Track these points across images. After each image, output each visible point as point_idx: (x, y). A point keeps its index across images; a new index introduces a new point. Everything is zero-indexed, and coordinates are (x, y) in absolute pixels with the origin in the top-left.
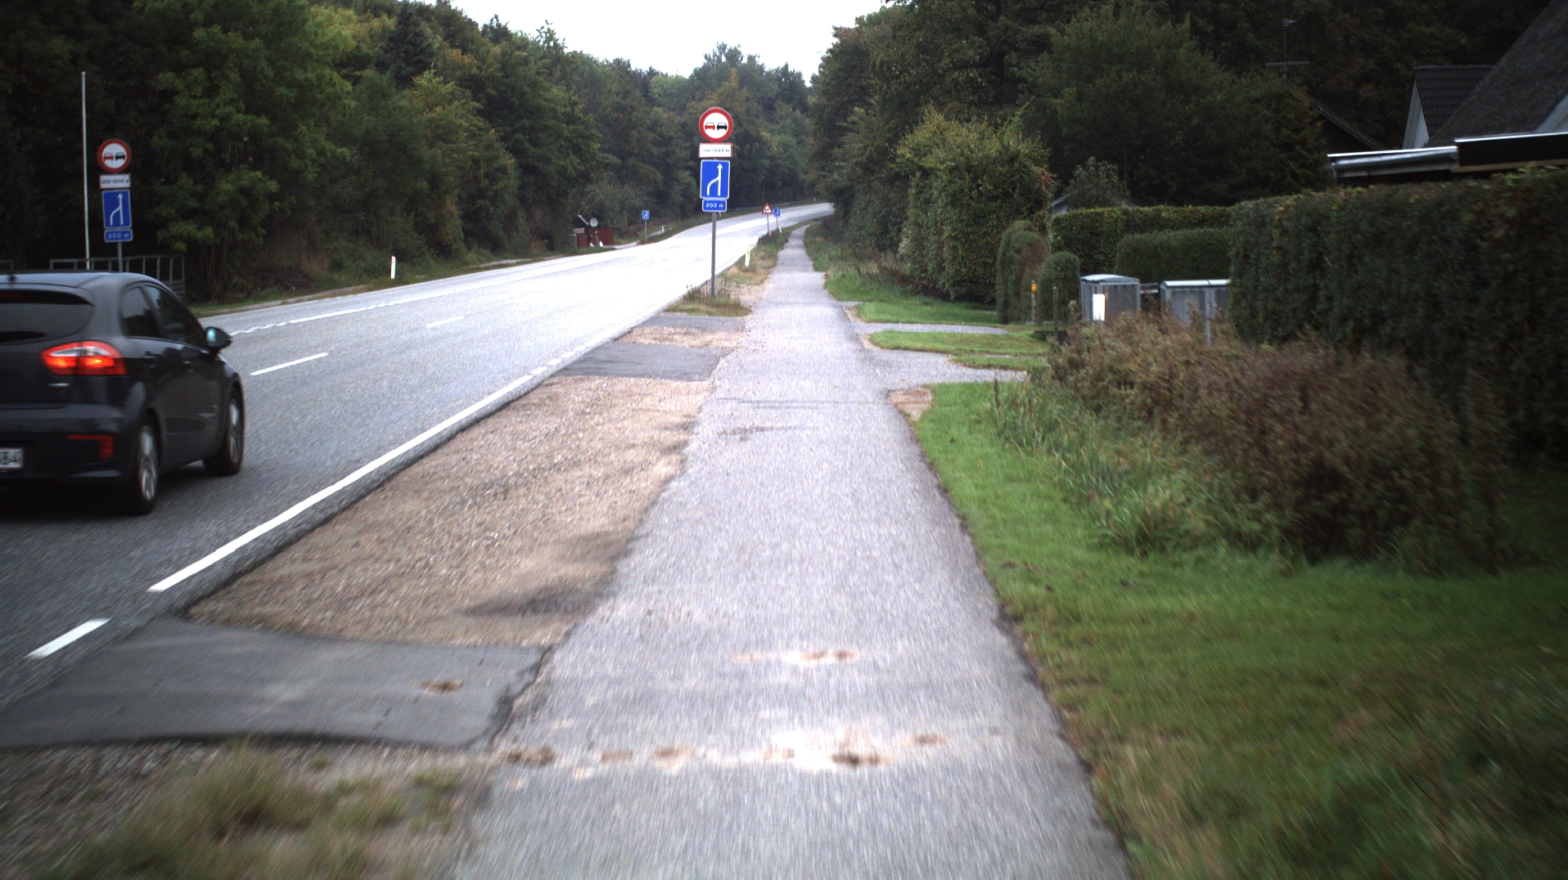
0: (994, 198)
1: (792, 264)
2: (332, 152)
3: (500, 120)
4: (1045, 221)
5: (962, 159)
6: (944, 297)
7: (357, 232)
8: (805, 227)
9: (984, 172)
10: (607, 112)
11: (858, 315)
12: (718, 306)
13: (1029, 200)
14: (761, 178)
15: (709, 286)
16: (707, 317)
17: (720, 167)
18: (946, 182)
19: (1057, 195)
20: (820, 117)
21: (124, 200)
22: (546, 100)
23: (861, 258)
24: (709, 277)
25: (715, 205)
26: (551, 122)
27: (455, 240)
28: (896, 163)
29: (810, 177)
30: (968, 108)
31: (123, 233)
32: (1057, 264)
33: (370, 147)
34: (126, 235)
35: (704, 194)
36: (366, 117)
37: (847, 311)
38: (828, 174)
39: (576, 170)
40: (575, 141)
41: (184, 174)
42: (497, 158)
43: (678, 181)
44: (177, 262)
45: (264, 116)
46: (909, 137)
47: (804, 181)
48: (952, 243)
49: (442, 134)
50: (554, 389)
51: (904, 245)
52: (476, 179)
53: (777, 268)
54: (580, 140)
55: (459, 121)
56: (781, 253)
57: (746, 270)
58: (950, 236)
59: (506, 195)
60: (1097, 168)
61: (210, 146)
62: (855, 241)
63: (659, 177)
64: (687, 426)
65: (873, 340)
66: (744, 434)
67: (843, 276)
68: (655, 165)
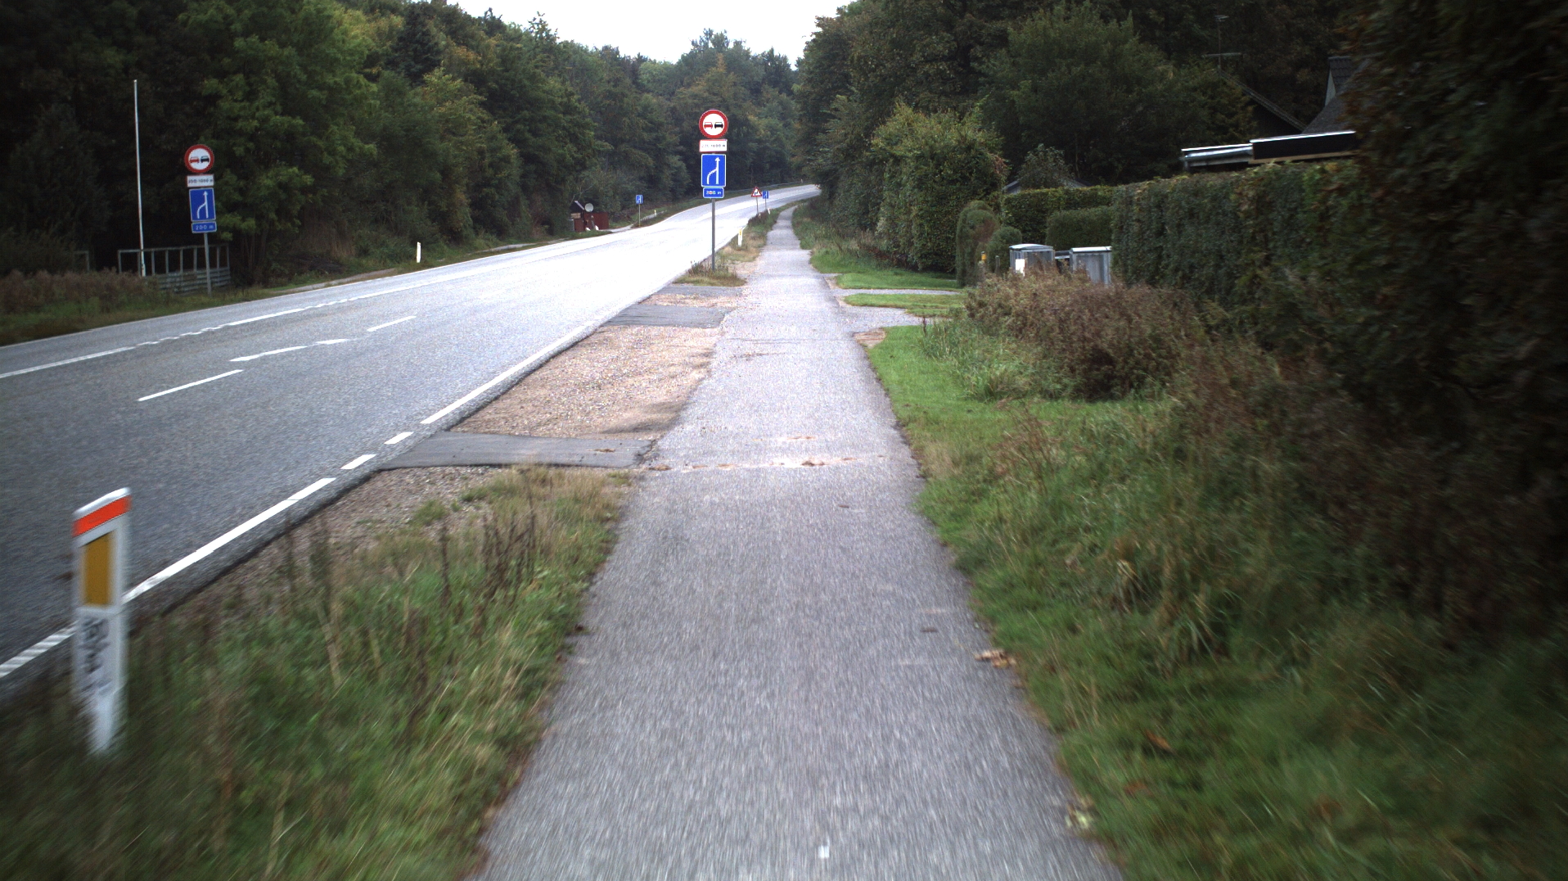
0: (953, 182)
1: (781, 243)
2: (360, 148)
3: (501, 112)
4: (999, 200)
5: (927, 148)
6: (914, 268)
7: (376, 221)
8: (793, 208)
9: (945, 159)
10: (599, 99)
11: (837, 284)
12: (718, 278)
13: (985, 182)
14: (749, 162)
15: (711, 262)
16: (709, 286)
17: (718, 160)
18: (913, 168)
19: (1010, 180)
20: (805, 103)
21: (209, 197)
22: (544, 92)
23: (843, 236)
24: (711, 253)
25: (714, 193)
26: (549, 113)
27: (465, 227)
28: (871, 152)
29: (796, 160)
30: (939, 98)
31: (208, 225)
32: (1003, 237)
33: (387, 141)
34: (211, 227)
35: (705, 183)
36: (384, 114)
37: (828, 281)
38: (813, 158)
39: (574, 158)
40: (571, 130)
41: (228, 171)
42: (500, 148)
43: (669, 166)
44: (223, 250)
45: (298, 117)
46: (882, 127)
47: (791, 163)
48: (919, 221)
49: (453, 127)
50: (606, 334)
51: (881, 224)
52: (482, 169)
53: (766, 248)
54: (576, 129)
55: (468, 115)
56: (771, 234)
57: (740, 249)
58: (917, 215)
59: (509, 184)
60: (1045, 153)
61: (251, 145)
62: (839, 221)
63: (651, 162)
64: (708, 354)
65: (847, 301)
66: (749, 357)
67: (827, 252)
68: (645, 150)
